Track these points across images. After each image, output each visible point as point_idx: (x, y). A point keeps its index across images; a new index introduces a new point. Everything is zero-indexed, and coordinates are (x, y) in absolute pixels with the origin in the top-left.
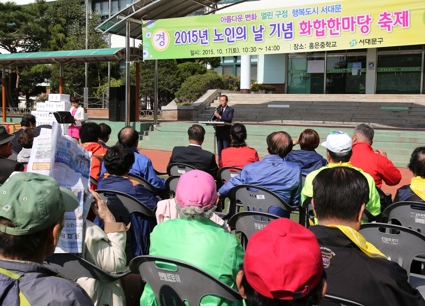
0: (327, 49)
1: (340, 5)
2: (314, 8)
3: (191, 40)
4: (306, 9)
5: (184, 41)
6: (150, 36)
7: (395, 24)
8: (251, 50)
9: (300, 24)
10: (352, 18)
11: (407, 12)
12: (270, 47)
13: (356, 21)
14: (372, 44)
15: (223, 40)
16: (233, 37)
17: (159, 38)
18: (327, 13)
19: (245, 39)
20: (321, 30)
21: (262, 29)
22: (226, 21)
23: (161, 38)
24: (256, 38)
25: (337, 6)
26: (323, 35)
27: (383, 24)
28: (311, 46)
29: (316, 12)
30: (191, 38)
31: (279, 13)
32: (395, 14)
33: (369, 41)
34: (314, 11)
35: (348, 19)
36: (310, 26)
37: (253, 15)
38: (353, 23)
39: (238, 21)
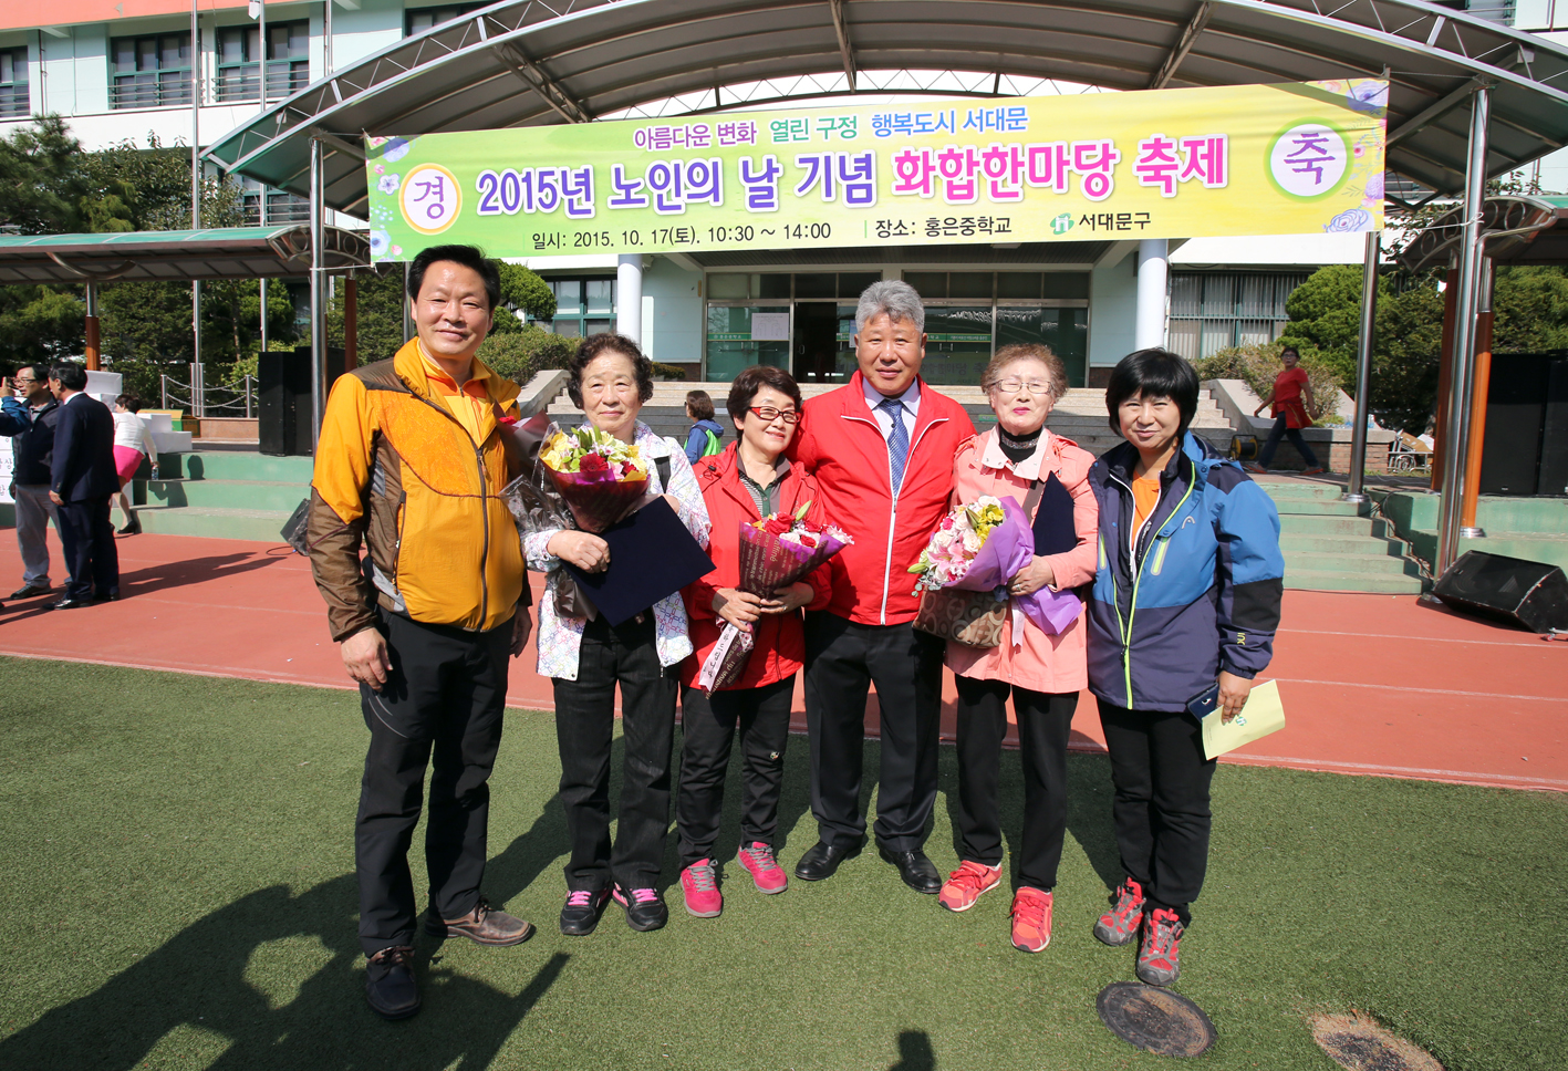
0: (980, 238)
1: (1023, 110)
2: (942, 114)
3: (535, 202)
4: (917, 116)
5: (511, 203)
6: (393, 188)
7: (1184, 175)
8: (735, 233)
9: (897, 159)
10: (1060, 149)
11: (1220, 141)
12: (799, 226)
13: (1072, 158)
14: (1119, 228)
15: (642, 201)
16: (678, 194)
17: (426, 195)
18: (981, 131)
19: (716, 199)
20: (965, 182)
21: (771, 170)
22: (654, 143)
23: (430, 192)
24: (752, 199)
25: (1013, 112)
26: (970, 196)
27: (1151, 173)
28: (932, 226)
29: (947, 128)
30: (536, 194)
31: (828, 125)
32: (1187, 144)
33: (1108, 219)
34: (942, 122)
35: (1047, 151)
36: (928, 169)
37: (743, 127)
38: (1062, 163)
39: (695, 144)
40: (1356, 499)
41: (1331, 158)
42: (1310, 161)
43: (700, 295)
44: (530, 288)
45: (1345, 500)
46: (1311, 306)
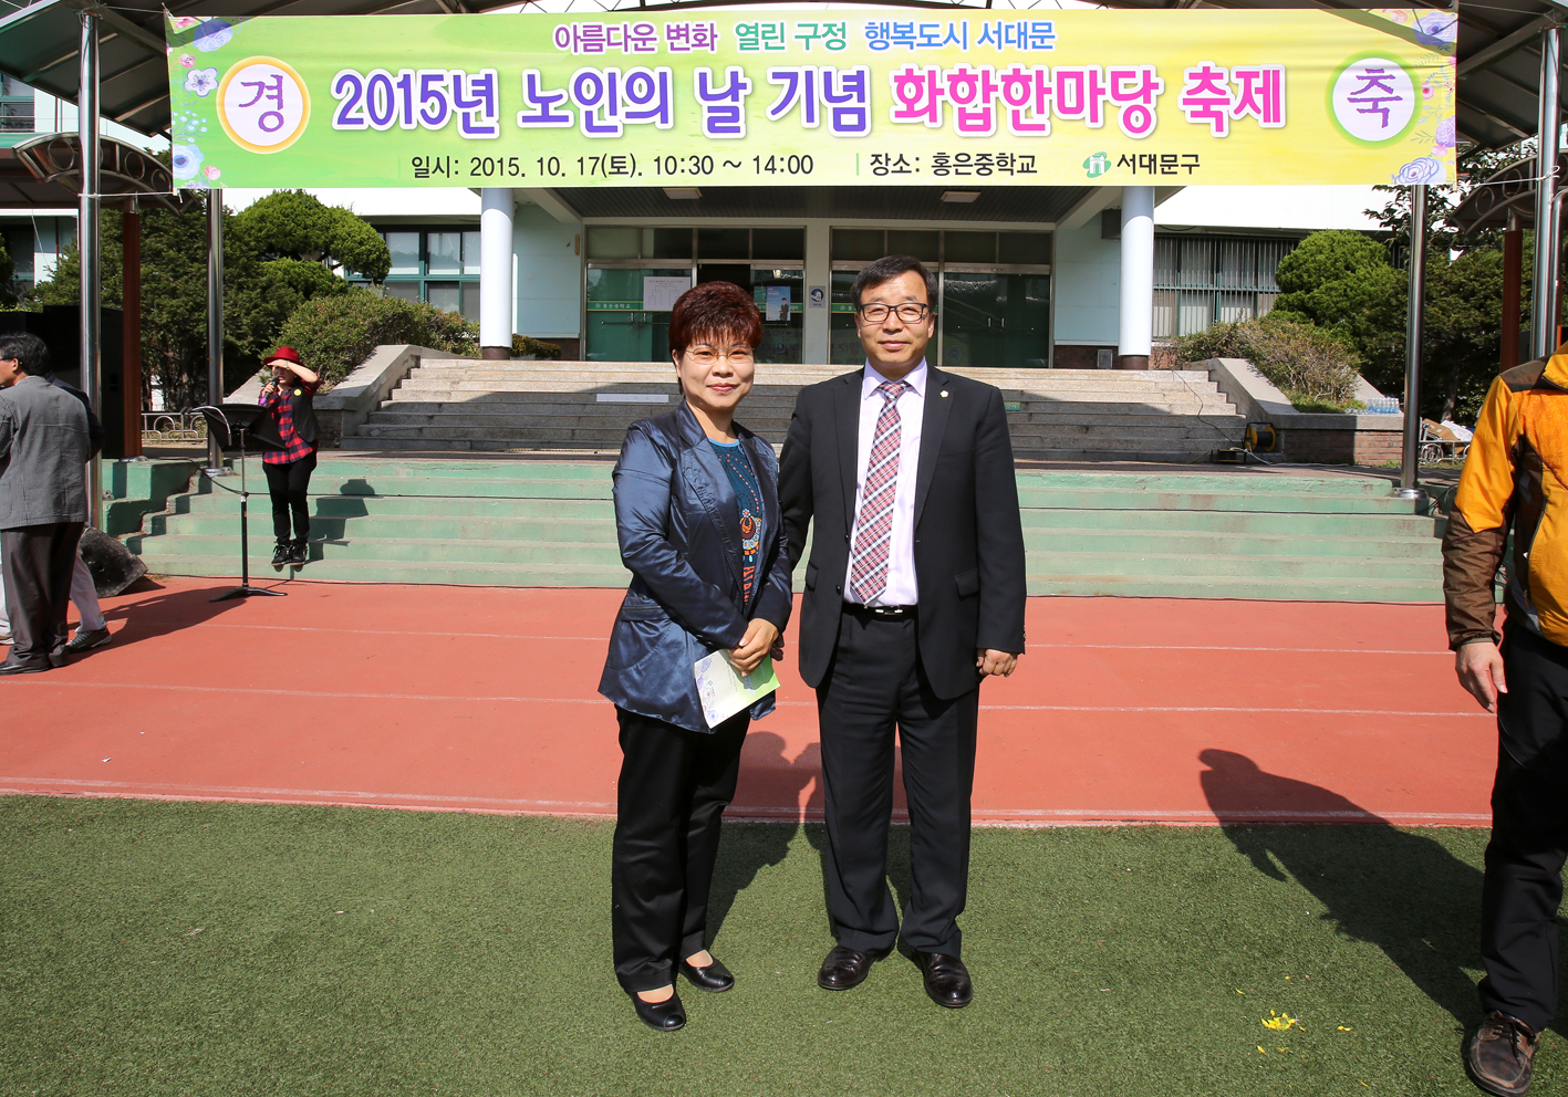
0: (999, 179)
1: (1049, 25)
2: (951, 25)
3: (416, 115)
4: (922, 27)
5: (381, 115)
6: (208, 88)
7: (1237, 111)
8: (689, 165)
9: (897, 79)
10: (1093, 74)
11: (1276, 73)
12: (772, 158)
13: (1108, 86)
14: (1163, 172)
15: (565, 119)
16: (613, 112)
17: (257, 99)
18: (1000, 47)
19: (664, 120)
20: (980, 110)
21: (736, 87)
22: (580, 45)
23: (264, 96)
24: (711, 121)
25: (1037, 28)
26: (986, 127)
27: (1200, 108)
28: (941, 163)
29: (958, 42)
30: (417, 105)
31: (810, 31)
32: (1239, 75)
33: (1150, 160)
34: (951, 35)
35: (1078, 76)
36: (935, 92)
37: (700, 29)
38: (1096, 92)
39: (637, 48)
40: (1412, 494)
41: (1398, 98)
42: (1376, 101)
43: (577, 254)
44: (358, 238)
45: (1399, 496)
46: (1305, 276)
